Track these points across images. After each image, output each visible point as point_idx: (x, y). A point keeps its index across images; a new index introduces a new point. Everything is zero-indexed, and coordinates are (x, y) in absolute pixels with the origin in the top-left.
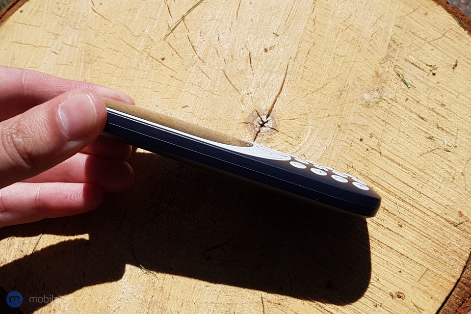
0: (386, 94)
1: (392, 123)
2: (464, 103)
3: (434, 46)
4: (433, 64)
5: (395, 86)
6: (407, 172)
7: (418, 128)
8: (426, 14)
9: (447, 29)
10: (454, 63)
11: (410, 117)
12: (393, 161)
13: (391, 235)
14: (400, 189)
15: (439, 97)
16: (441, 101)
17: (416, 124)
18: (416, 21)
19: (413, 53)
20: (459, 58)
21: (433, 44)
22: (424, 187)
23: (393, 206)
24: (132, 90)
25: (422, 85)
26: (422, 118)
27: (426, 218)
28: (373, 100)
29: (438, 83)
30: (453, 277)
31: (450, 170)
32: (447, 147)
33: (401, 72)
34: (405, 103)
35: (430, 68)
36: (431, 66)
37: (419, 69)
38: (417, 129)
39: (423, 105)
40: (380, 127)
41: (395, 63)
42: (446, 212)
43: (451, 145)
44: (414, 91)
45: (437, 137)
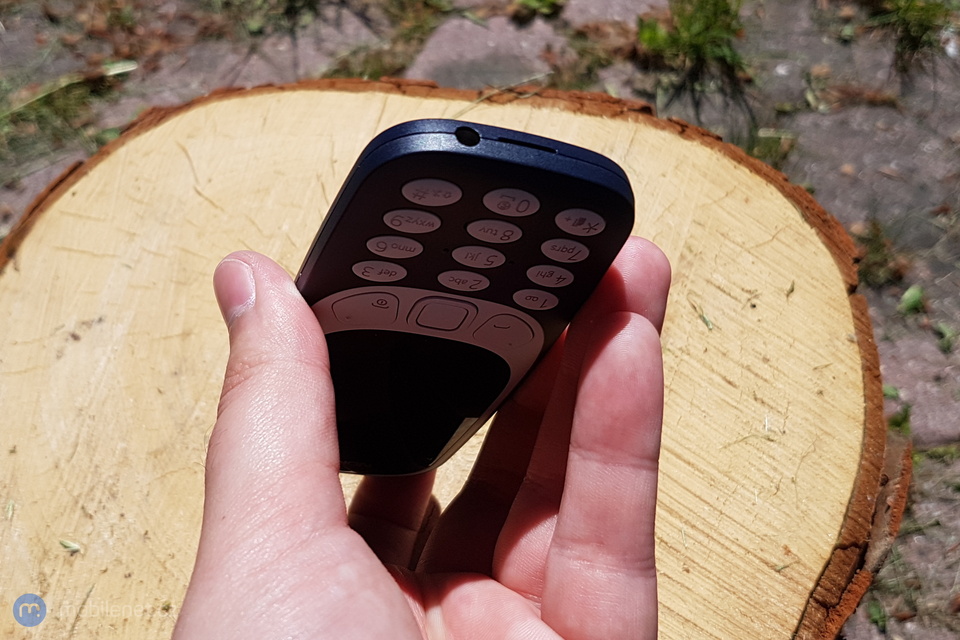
0: (671, 340)
1: (680, 391)
2: (801, 357)
3: (757, 257)
4: (753, 289)
5: (688, 327)
6: (701, 476)
7: (722, 400)
8: (747, 201)
9: (781, 226)
10: (788, 287)
11: (711, 381)
12: (679, 457)
13: (670, 587)
14: (690, 506)
15: (760, 347)
16: (762, 352)
17: (719, 393)
18: (729, 213)
19: (721, 269)
20: (798, 277)
21: (756, 254)
22: (728, 503)
23: (676, 536)
25: (733, 325)
26: (730, 383)
27: (730, 556)
29: (760, 321)
31: (772, 474)
32: (770, 433)
33: (699, 302)
34: (701, 356)
35: (748, 296)
36: (749, 292)
37: (728, 298)
38: (720, 401)
39: (732, 360)
41: (689, 286)
42: (763, 547)
43: (777, 429)
44: (719, 335)
45: (754, 415)
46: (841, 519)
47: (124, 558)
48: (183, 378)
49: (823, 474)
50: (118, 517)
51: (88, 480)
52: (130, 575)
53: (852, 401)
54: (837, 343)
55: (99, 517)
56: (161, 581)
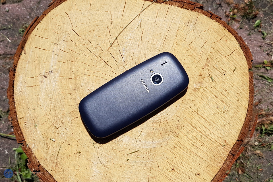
0: (203, 85)
1: (204, 99)
2: (235, 90)
3: (227, 59)
4: (225, 69)
5: (207, 81)
6: (207, 122)
9: (234, 50)
10: (234, 69)
11: (211, 96)
12: (202, 117)
13: (198, 150)
14: (204, 130)
15: (225, 87)
16: (225, 88)
17: (213, 100)
18: (221, 45)
19: (217, 63)
20: (237, 66)
22: (213, 129)
23: (200, 137)
24: (94, 78)
25: (219, 80)
26: (216, 97)
27: (212, 142)
28: (197, 88)
29: (226, 79)
30: (219, 167)
31: (224, 122)
32: (225, 111)
33: (211, 73)
34: (210, 89)
35: (224, 71)
37: (218, 72)
38: (213, 102)
39: (218, 90)
40: (199, 101)
41: (209, 68)
42: (220, 140)
43: (226, 110)
44: (215, 83)
45: (221, 106)
46: (239, 134)
47: (68, 140)
48: (77, 91)
49: (236, 122)
50: (65, 129)
51: (55, 119)
52: (69, 144)
53: (245, 103)
54: (244, 86)
55: (60, 129)
56: (77, 146)
